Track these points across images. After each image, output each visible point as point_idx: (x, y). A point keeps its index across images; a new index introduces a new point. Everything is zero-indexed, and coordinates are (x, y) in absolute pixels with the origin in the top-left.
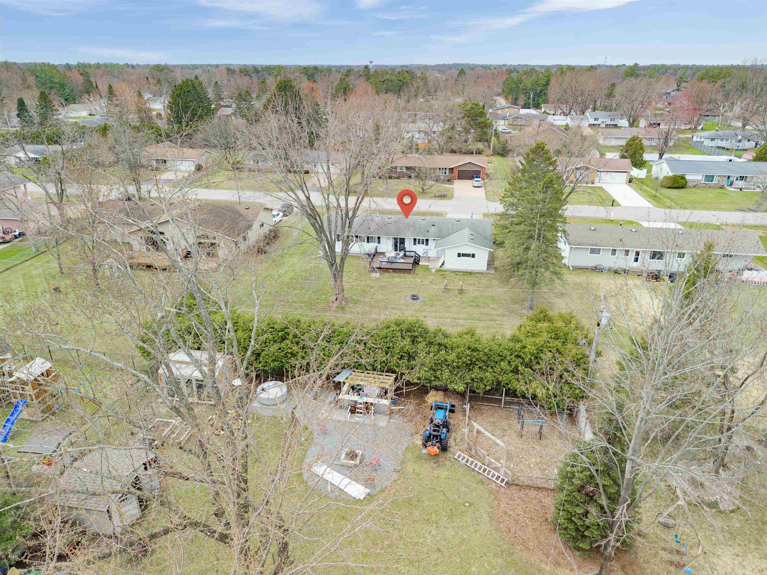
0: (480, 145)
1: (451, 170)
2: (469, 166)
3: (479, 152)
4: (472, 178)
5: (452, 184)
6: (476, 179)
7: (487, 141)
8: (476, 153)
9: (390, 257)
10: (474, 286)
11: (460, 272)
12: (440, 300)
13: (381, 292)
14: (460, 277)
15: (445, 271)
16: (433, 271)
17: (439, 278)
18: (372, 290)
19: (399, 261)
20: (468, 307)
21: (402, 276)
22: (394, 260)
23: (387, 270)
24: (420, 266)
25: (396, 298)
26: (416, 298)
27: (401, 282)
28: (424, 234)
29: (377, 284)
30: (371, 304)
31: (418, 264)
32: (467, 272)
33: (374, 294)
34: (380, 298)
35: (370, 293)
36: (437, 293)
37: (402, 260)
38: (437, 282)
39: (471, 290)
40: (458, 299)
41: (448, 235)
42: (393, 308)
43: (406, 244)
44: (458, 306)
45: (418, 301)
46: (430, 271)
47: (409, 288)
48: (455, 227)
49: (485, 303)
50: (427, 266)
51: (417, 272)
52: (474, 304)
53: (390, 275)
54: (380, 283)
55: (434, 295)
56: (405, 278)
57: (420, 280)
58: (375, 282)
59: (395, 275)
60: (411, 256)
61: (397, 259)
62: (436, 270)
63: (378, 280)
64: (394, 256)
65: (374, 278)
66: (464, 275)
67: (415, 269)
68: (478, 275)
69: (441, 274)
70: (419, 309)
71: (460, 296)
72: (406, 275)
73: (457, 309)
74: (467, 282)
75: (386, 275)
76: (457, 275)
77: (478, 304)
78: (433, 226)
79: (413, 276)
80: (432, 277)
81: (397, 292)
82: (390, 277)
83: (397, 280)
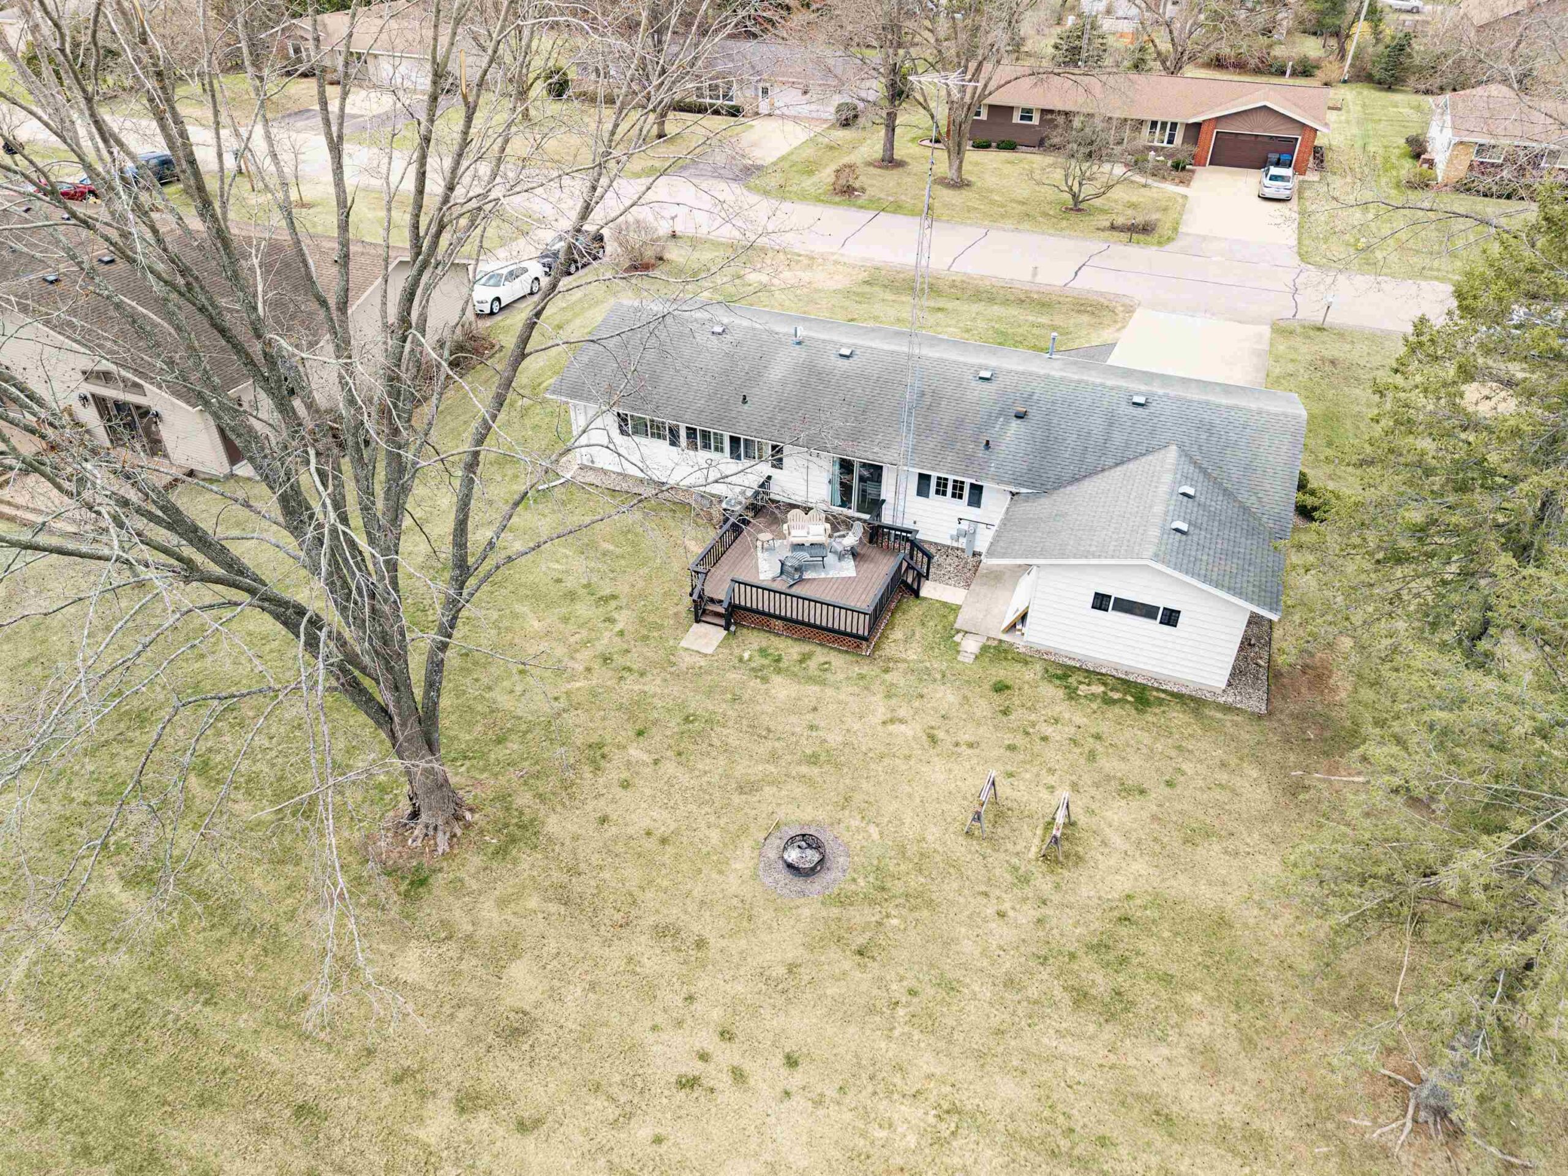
0: (1312, 48)
1: (1195, 129)
2: (1260, 118)
3: (1305, 70)
4: (1262, 164)
5: (1186, 182)
6: (1274, 171)
7: (1337, 34)
8: (1294, 74)
9: (799, 547)
10: (1136, 802)
11: (1092, 675)
12: (930, 904)
13: (670, 768)
14: (1079, 719)
15: (1024, 660)
16: (971, 646)
17: (984, 706)
18: (635, 752)
19: (832, 574)
20: (1066, 999)
21: (813, 664)
22: (813, 567)
23: (762, 619)
24: (914, 610)
25: (715, 836)
26: (813, 856)
27: (793, 708)
28: (970, 459)
29: (683, 705)
30: (574, 871)
31: (916, 593)
32: (1126, 684)
33: (625, 785)
34: (640, 820)
35: (614, 772)
36: (933, 833)
37: (848, 568)
38: (965, 737)
39: (1117, 840)
40: (1027, 915)
41: (1075, 480)
42: (662, 932)
43: (887, 491)
44: (1010, 982)
45: (815, 886)
46: (956, 649)
47: (813, 760)
48: (1118, 438)
49: (1166, 979)
50: (955, 609)
51: (890, 649)
52: (1100, 982)
53: (763, 652)
54: (697, 703)
55: (912, 850)
56: (823, 683)
57: (881, 712)
58: (675, 689)
59: (791, 649)
60: (893, 551)
61: (831, 559)
62: (984, 649)
63: (700, 672)
64: (822, 539)
65: (689, 660)
66: (1109, 702)
67: (891, 625)
68: (1178, 716)
69: (1001, 672)
70: (792, 968)
71: (1043, 883)
72: (837, 660)
73: (998, 1018)
74: (1109, 764)
75: (752, 642)
76: (1072, 695)
77: (1121, 980)
78: (1020, 416)
79: (865, 670)
80: (946, 697)
81: (741, 790)
82: (759, 661)
83: (782, 689)
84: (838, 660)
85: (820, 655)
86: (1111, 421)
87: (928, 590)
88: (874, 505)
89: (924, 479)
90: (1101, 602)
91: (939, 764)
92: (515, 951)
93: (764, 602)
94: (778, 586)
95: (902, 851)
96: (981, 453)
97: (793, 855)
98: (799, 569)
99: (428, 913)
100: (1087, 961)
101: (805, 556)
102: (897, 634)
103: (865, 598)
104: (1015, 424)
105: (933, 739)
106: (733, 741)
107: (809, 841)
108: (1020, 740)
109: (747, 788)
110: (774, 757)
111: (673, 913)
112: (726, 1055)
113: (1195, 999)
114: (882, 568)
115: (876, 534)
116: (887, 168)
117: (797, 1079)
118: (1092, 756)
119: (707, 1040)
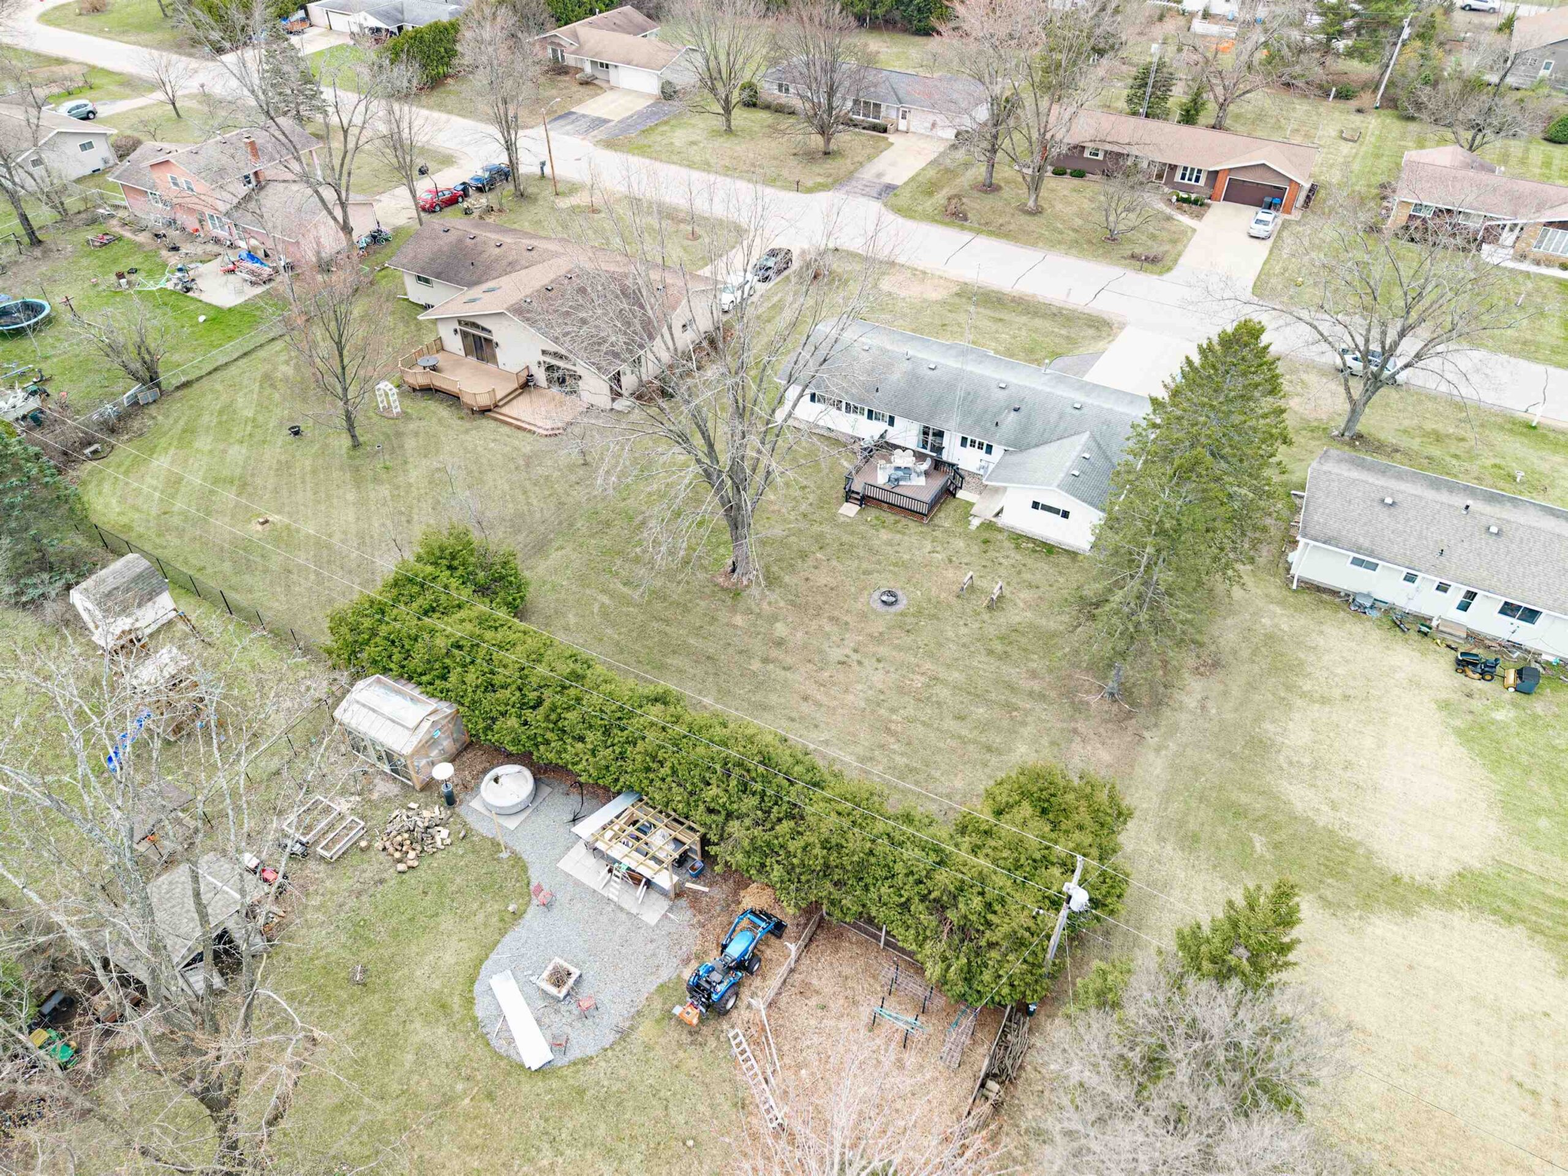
1: (1214, 175)
2: (1260, 171)
3: (1346, 95)
4: (1259, 203)
5: (1199, 217)
8: (1337, 96)
9: (898, 468)
10: (1034, 590)
11: (1030, 539)
12: (938, 619)
13: (834, 563)
14: (1018, 557)
15: (1000, 530)
16: (975, 522)
17: (975, 549)
18: (819, 555)
19: (914, 483)
20: (984, 652)
21: (900, 525)
22: (903, 478)
23: (877, 502)
24: (952, 504)
25: (853, 589)
26: (893, 599)
27: (889, 543)
28: (986, 431)
29: (839, 539)
30: (797, 596)
31: (954, 496)
32: (1044, 544)
33: (816, 567)
34: (822, 581)
35: (810, 562)
36: (943, 595)
37: (922, 481)
38: (964, 560)
39: (1021, 605)
40: (976, 625)
41: (1037, 446)
42: (831, 619)
43: (946, 442)
44: (964, 645)
45: (892, 609)
46: (969, 523)
47: (896, 565)
48: (1062, 426)
49: (1025, 650)
50: (972, 505)
51: (936, 521)
52: (999, 647)
53: (877, 518)
54: (846, 538)
55: (934, 600)
56: (904, 534)
57: (929, 548)
58: (836, 531)
59: (890, 517)
60: (945, 473)
61: (914, 475)
62: (982, 524)
63: (848, 525)
64: (910, 465)
65: (842, 519)
66: (1035, 551)
67: (939, 510)
68: (1064, 559)
69: (986, 535)
70: (881, 634)
71: (986, 616)
72: (912, 524)
73: (956, 655)
74: (1027, 576)
75: (872, 514)
76: (1018, 547)
77: (1008, 649)
78: (1016, 410)
79: (924, 529)
80: (960, 544)
81: (864, 573)
82: (875, 522)
83: (884, 535)
84: (913, 526)
85: (904, 521)
86: (1061, 416)
87: (960, 494)
88: (939, 449)
89: (964, 440)
90: (1035, 505)
91: (951, 571)
92: (777, 620)
93: (878, 495)
94: (887, 487)
95: (930, 600)
96: (993, 428)
97: (885, 598)
98: (897, 480)
99: (742, 606)
100: (996, 642)
101: (900, 473)
102: (942, 514)
103: (927, 497)
104: (1013, 413)
105: (950, 561)
106: (862, 554)
107: (890, 593)
108: (988, 564)
109: (867, 573)
110: (879, 563)
111: (836, 613)
112: (855, 657)
113: (1034, 657)
114: (939, 482)
115: (938, 464)
116: (986, 192)
117: (881, 665)
118: (1019, 573)
119: (848, 651)
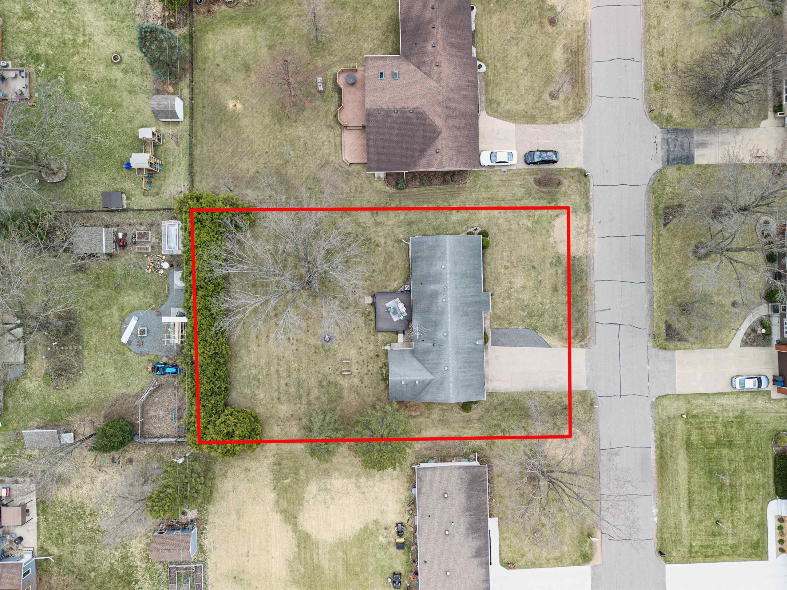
11: (387, 370)
12: (327, 358)
14: (375, 370)
15: (386, 358)
17: (372, 354)
20: (320, 379)
24: (393, 335)
27: (357, 324)
31: (397, 334)
36: (340, 355)
38: (363, 353)
39: (351, 381)
40: (331, 372)
41: (419, 360)
44: (319, 372)
46: (386, 345)
49: (328, 391)
50: (396, 342)
52: (325, 383)
55: (336, 353)
57: (363, 338)
62: (387, 350)
63: (360, 303)
65: (362, 300)
66: (382, 374)
68: (383, 386)
69: (381, 354)
70: (310, 344)
74: (366, 377)
76: (380, 368)
77: (326, 386)
78: (434, 345)
80: (371, 347)
82: (366, 312)
83: (361, 319)
87: (400, 335)
91: (355, 351)
93: (379, 308)
100: (327, 381)
102: (384, 335)
105: (360, 349)
108: (366, 362)
112: (294, 342)
113: (327, 395)
117: (295, 351)
118: (367, 374)
119: (295, 338)
